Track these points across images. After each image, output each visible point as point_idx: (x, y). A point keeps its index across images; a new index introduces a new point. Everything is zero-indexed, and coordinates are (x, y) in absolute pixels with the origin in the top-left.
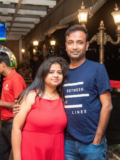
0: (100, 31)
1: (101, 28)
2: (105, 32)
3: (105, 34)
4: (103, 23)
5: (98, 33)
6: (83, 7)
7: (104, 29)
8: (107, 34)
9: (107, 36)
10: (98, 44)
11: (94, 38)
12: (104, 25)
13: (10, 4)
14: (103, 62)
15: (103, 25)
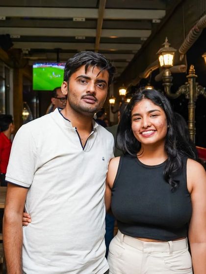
0: (189, 79)
1: (190, 75)
2: (196, 82)
3: (197, 83)
4: (194, 69)
5: (187, 83)
6: (167, 46)
7: (195, 77)
8: (199, 85)
9: (199, 86)
10: (187, 97)
11: (182, 90)
12: (195, 71)
13: (84, 20)
14: (193, 124)
15: (193, 71)
